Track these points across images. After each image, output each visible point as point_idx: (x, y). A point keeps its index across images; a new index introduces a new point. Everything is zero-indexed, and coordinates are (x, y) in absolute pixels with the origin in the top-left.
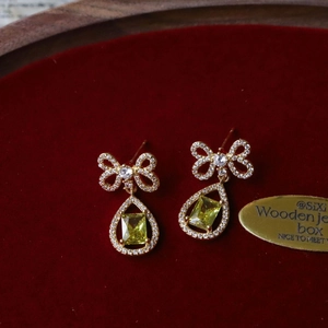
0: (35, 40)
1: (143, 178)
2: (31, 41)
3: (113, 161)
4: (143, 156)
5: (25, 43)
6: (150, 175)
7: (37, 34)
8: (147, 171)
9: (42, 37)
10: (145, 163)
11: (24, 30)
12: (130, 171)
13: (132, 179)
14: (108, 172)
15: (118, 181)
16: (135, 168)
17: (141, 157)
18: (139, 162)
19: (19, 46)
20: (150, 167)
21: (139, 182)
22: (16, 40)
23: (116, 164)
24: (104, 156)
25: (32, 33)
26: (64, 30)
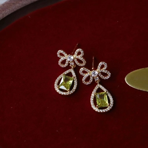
0: (19, 8)
1: (78, 60)
2: (18, 8)
3: (64, 53)
4: (78, 50)
5: (15, 10)
6: (82, 59)
7: (20, 5)
8: (80, 57)
9: (23, 6)
10: (79, 53)
11: (14, 4)
12: (72, 58)
13: (74, 61)
14: (62, 58)
15: (67, 62)
16: (75, 56)
17: (77, 51)
18: (76, 53)
19: (13, 11)
20: (82, 55)
21: (76, 62)
22: (11, 9)
23: (66, 55)
24: (60, 51)
25: (18, 5)
26: (32, 2)
